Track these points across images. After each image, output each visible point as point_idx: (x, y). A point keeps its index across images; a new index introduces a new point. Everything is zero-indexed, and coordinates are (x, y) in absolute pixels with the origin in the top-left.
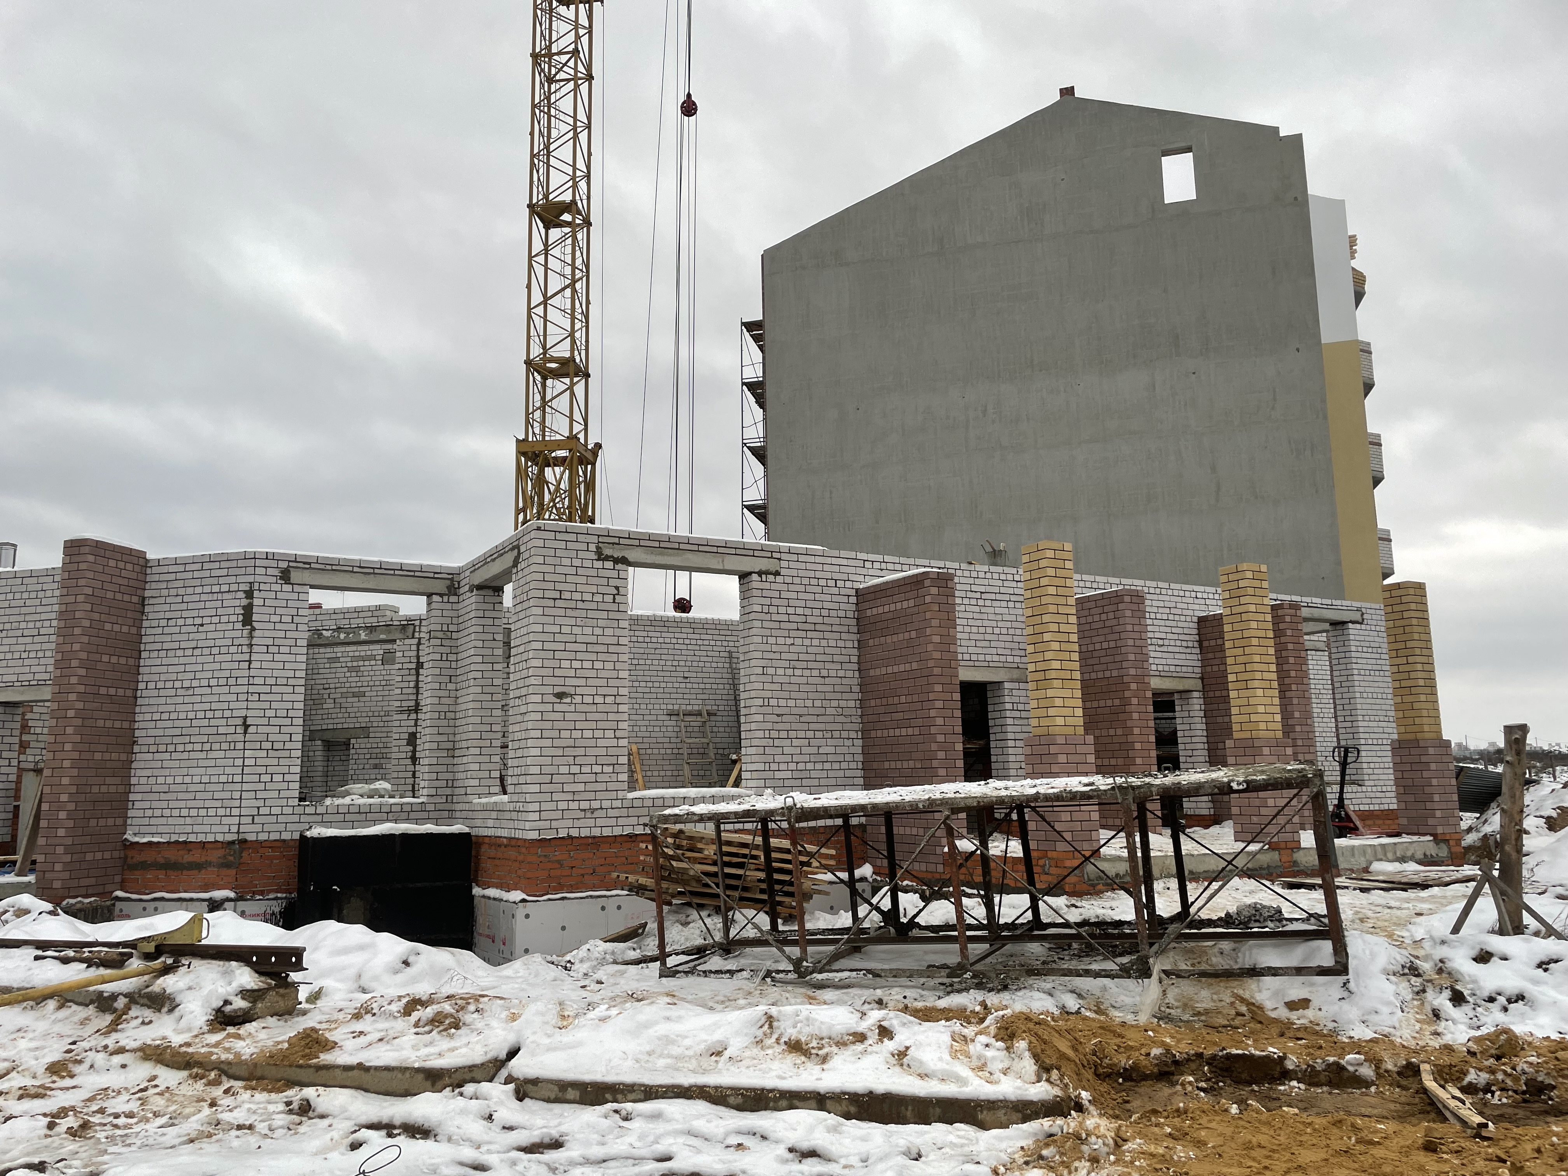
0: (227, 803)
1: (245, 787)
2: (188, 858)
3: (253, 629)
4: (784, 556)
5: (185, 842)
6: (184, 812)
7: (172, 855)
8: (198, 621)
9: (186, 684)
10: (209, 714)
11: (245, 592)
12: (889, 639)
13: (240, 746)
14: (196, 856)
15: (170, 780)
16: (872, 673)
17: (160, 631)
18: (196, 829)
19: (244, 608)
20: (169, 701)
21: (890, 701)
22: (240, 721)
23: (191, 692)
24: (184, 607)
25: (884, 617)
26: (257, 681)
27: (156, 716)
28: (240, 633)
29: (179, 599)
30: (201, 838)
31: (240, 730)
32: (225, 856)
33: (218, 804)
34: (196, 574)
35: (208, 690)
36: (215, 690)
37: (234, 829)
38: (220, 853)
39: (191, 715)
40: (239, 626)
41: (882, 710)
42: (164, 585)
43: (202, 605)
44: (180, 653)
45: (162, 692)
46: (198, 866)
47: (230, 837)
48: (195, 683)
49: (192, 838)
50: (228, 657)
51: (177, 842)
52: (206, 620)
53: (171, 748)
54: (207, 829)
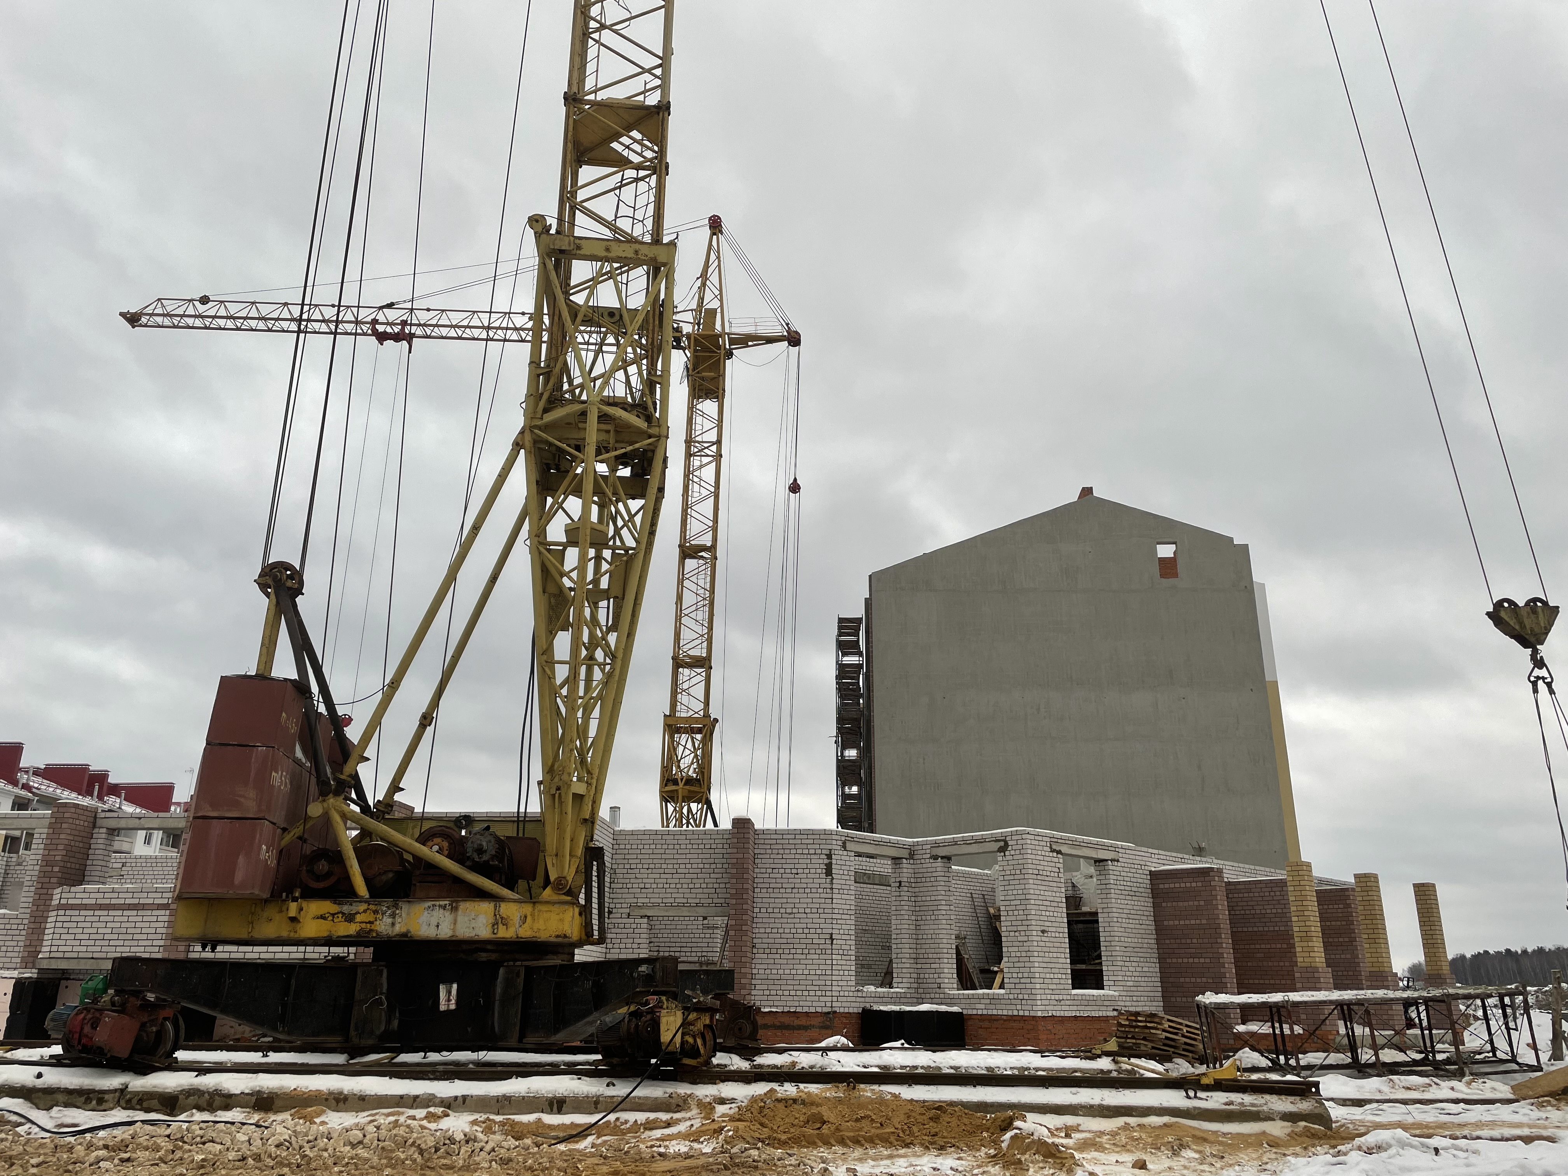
0: (822, 988)
1: (834, 978)
2: (797, 1022)
3: (833, 879)
4: (1120, 850)
5: (795, 1012)
6: (792, 993)
7: (786, 1020)
8: (794, 871)
9: (789, 911)
10: (806, 931)
11: (826, 855)
12: (1181, 904)
13: (829, 952)
14: (803, 1022)
15: (781, 972)
16: (1166, 923)
17: (767, 875)
18: (801, 1003)
19: (826, 865)
20: (777, 921)
21: (1183, 941)
22: (828, 936)
23: (792, 916)
24: (784, 861)
25: (1175, 890)
26: (836, 911)
27: (768, 930)
28: (824, 880)
29: (780, 856)
30: (806, 1010)
31: (829, 942)
32: (823, 1022)
33: (817, 988)
34: (791, 841)
35: (805, 916)
36: (809, 916)
37: (829, 1004)
38: (820, 1019)
39: (793, 931)
40: (824, 876)
41: (1175, 946)
42: (769, 847)
43: (796, 861)
44: (782, 891)
45: (772, 915)
46: (806, 1028)
47: (825, 1010)
48: (795, 911)
49: (799, 1010)
50: (818, 895)
51: (789, 1012)
52: (800, 871)
53: (780, 951)
54: (810, 1004)
